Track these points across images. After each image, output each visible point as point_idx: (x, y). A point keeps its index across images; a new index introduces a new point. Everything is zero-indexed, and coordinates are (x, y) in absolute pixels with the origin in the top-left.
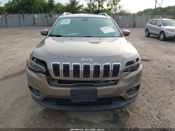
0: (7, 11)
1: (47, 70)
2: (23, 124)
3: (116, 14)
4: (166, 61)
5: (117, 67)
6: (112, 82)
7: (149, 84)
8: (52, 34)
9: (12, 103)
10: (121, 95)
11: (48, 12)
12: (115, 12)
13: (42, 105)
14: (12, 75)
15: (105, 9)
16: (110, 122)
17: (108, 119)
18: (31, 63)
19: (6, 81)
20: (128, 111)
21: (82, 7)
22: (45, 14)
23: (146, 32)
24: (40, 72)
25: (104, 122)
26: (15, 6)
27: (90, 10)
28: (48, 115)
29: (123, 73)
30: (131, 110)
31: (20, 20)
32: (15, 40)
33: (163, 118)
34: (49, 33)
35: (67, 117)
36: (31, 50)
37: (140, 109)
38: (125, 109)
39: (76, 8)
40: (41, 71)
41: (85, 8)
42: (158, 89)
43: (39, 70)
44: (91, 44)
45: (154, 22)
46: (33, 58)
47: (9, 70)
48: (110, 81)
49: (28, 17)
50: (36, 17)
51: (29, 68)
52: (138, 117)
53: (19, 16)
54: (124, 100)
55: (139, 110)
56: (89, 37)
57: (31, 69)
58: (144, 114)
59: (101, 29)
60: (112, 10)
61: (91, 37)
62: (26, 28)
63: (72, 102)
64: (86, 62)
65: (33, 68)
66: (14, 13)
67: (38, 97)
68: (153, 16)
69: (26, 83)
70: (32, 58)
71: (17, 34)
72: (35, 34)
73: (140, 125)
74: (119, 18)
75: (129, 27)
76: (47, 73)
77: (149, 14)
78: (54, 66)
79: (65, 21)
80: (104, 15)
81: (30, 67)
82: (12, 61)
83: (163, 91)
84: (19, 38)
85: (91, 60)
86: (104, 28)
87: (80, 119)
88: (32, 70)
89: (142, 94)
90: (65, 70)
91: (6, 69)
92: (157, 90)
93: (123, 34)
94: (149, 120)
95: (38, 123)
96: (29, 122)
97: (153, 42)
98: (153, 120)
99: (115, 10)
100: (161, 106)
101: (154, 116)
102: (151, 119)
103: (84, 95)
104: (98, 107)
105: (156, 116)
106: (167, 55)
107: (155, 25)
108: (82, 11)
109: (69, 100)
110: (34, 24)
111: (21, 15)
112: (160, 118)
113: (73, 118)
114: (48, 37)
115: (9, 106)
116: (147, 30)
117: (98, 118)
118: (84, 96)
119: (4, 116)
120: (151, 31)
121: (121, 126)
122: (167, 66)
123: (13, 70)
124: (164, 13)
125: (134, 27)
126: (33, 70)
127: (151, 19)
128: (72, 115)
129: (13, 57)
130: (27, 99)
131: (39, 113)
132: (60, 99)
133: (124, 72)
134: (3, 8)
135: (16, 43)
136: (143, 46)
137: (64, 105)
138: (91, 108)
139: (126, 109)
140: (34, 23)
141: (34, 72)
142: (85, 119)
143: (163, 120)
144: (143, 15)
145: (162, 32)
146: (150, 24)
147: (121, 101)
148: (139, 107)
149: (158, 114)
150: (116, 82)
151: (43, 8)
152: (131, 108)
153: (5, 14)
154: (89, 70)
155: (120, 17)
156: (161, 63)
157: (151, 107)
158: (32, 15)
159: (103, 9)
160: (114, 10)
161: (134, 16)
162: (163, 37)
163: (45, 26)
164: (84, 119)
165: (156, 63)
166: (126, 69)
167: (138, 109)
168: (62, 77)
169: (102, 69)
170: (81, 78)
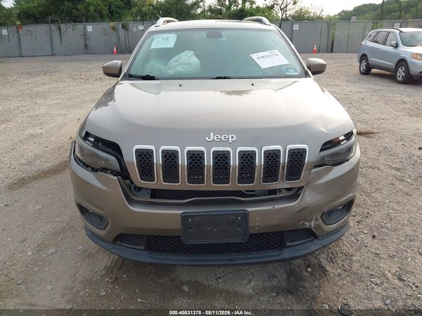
0: (19, 17)
1: (123, 165)
2: (67, 298)
3: (286, 19)
4: (415, 135)
5: (297, 156)
6: (286, 194)
7: (373, 195)
8: (133, 73)
9: (38, 245)
10: (307, 224)
11: (120, 18)
12: (284, 15)
13: (112, 250)
14: (35, 174)
15: (258, 7)
16: (279, 291)
17: (275, 282)
18: (81, 149)
19: (23, 190)
20: (324, 262)
21: (201, 4)
22: (112, 24)
23: (361, 62)
24: (105, 170)
25: (264, 290)
26: (40, 6)
27: (221, 10)
28: (128, 276)
29: (313, 170)
30: (331, 261)
31: (51, 39)
32: (41, 89)
33: (412, 279)
34: (124, 71)
35: (173, 280)
36: (80, 114)
37: (354, 258)
38: (316, 258)
39: (187, 5)
40: (107, 166)
41: (210, 7)
42: (396, 206)
43: (103, 164)
44: (227, 97)
45: (381, 37)
46: (88, 134)
47: (29, 163)
48: (280, 190)
49: (72, 32)
50: (91, 30)
51: (77, 160)
52: (349, 279)
53: (50, 28)
54: (316, 237)
55: (351, 260)
56: (225, 78)
57: (82, 162)
58: (364, 270)
59: (254, 56)
60: (277, 8)
61: (229, 78)
62: (67, 58)
63: (185, 243)
64: (220, 142)
65: (88, 161)
66: (38, 23)
67: (101, 233)
68: (377, 23)
69: (70, 195)
70: (83, 134)
71: (45, 73)
72: (88, 73)
73: (354, 298)
74: (294, 29)
75: (319, 51)
76: (123, 173)
77: (367, 18)
78: (140, 155)
79: (163, 39)
80: (260, 21)
81: (81, 158)
82: (35, 140)
83: (408, 212)
84: (50, 83)
85: (232, 138)
86: (261, 54)
87: (205, 285)
88: (86, 166)
89: (358, 218)
90: (167, 164)
91: (23, 161)
92: (393, 209)
93: (309, 68)
94: (377, 284)
95: (102, 294)
96: (82, 293)
97: (378, 87)
98: (386, 285)
99: (284, 10)
100: (405, 249)
101: (389, 275)
102: (382, 283)
103: (215, 227)
104: (249, 256)
105: (394, 275)
106: (415, 119)
107: (384, 44)
108: (201, 13)
109: (177, 238)
110: (87, 49)
111: (53, 27)
112: (403, 280)
113: (188, 283)
114: (122, 80)
115: (30, 253)
116: (363, 57)
117: (250, 281)
118: (215, 230)
119: (20, 279)
120: (373, 60)
121: (308, 300)
122: (418, 147)
123: (38, 162)
124: (405, 13)
125: (332, 51)
126: (88, 166)
127: (373, 29)
128: (184, 275)
129: (37, 131)
130: (74, 236)
131: (105, 269)
132: (156, 237)
133: (315, 167)
134: (10, 10)
135: (42, 95)
136: (355, 97)
137: (166, 251)
138: (233, 257)
139: (318, 257)
140: (86, 46)
141: (90, 169)
142: (218, 283)
143: (411, 285)
144: (354, 19)
145: (402, 62)
146: (372, 41)
147: (307, 240)
148: (351, 251)
149: (398, 270)
150: (295, 194)
151: (106, 8)
152: (330, 255)
153: (15, 24)
154: (228, 164)
155: (296, 27)
156: (401, 140)
157: (381, 251)
158: (80, 26)
159: (254, 6)
160: (281, 10)
161: (330, 22)
162: (404, 74)
163: (113, 53)
164: (214, 284)
165: (387, 141)
166: (320, 159)
167: (348, 256)
168: (159, 182)
169: (260, 161)
170: (209, 184)
